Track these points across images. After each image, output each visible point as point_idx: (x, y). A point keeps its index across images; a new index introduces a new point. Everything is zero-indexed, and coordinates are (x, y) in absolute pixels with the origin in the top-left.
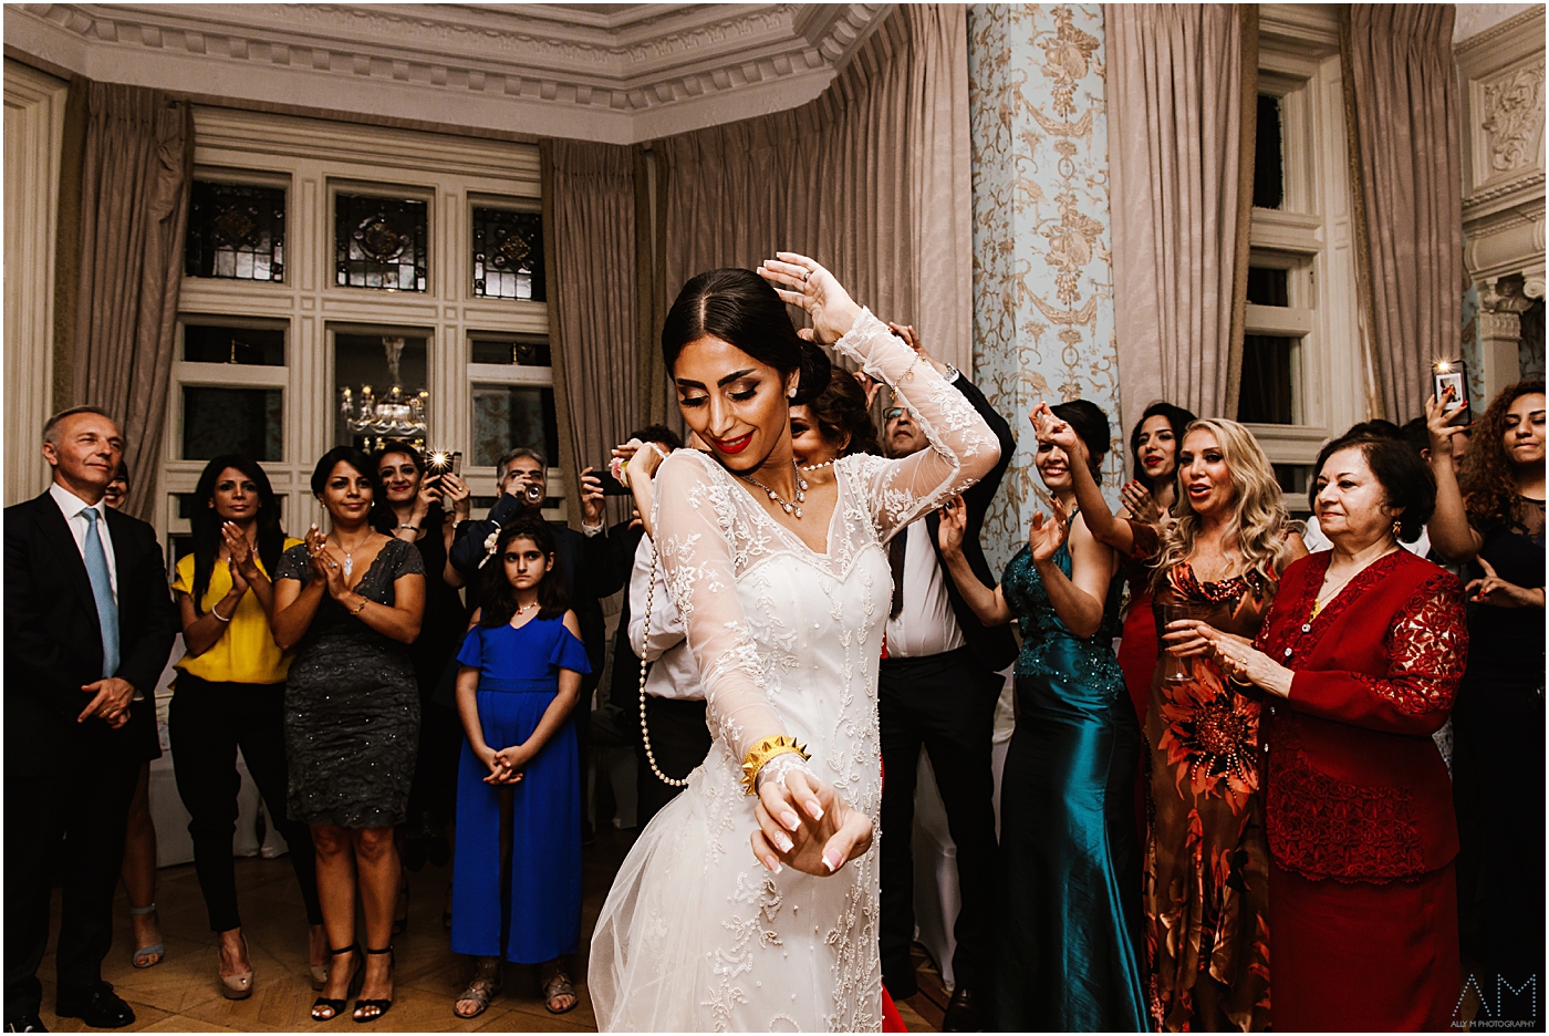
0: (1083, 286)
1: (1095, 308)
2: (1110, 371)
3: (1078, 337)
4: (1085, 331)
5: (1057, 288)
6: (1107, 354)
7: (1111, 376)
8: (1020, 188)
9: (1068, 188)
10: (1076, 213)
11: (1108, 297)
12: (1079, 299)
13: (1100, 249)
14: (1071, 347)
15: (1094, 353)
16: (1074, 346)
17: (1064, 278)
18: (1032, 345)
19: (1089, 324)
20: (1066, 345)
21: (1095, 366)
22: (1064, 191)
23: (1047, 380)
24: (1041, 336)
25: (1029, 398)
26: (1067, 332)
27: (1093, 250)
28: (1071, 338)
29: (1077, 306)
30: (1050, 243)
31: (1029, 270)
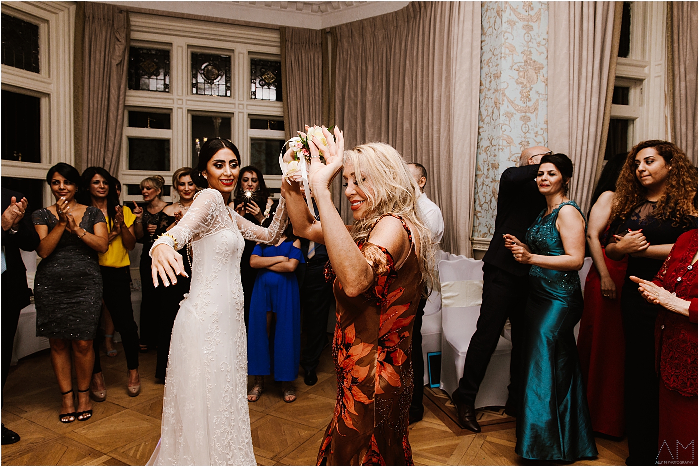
0: (533, 94)
1: (538, 105)
2: (544, 135)
3: (529, 119)
4: (533, 116)
5: (520, 96)
6: (542, 127)
7: (544, 138)
8: (505, 47)
9: (528, 47)
10: (532, 60)
11: (545, 100)
12: (531, 101)
13: (542, 78)
14: (526, 124)
15: (537, 127)
16: (527, 123)
17: (524, 91)
18: (507, 123)
19: (535, 113)
20: (524, 123)
21: (537, 133)
22: (526, 48)
23: (514, 139)
24: (512, 118)
25: (505, 148)
26: (524, 117)
27: (539, 77)
28: (526, 119)
29: (530, 104)
30: (519, 74)
31: (508, 87)
